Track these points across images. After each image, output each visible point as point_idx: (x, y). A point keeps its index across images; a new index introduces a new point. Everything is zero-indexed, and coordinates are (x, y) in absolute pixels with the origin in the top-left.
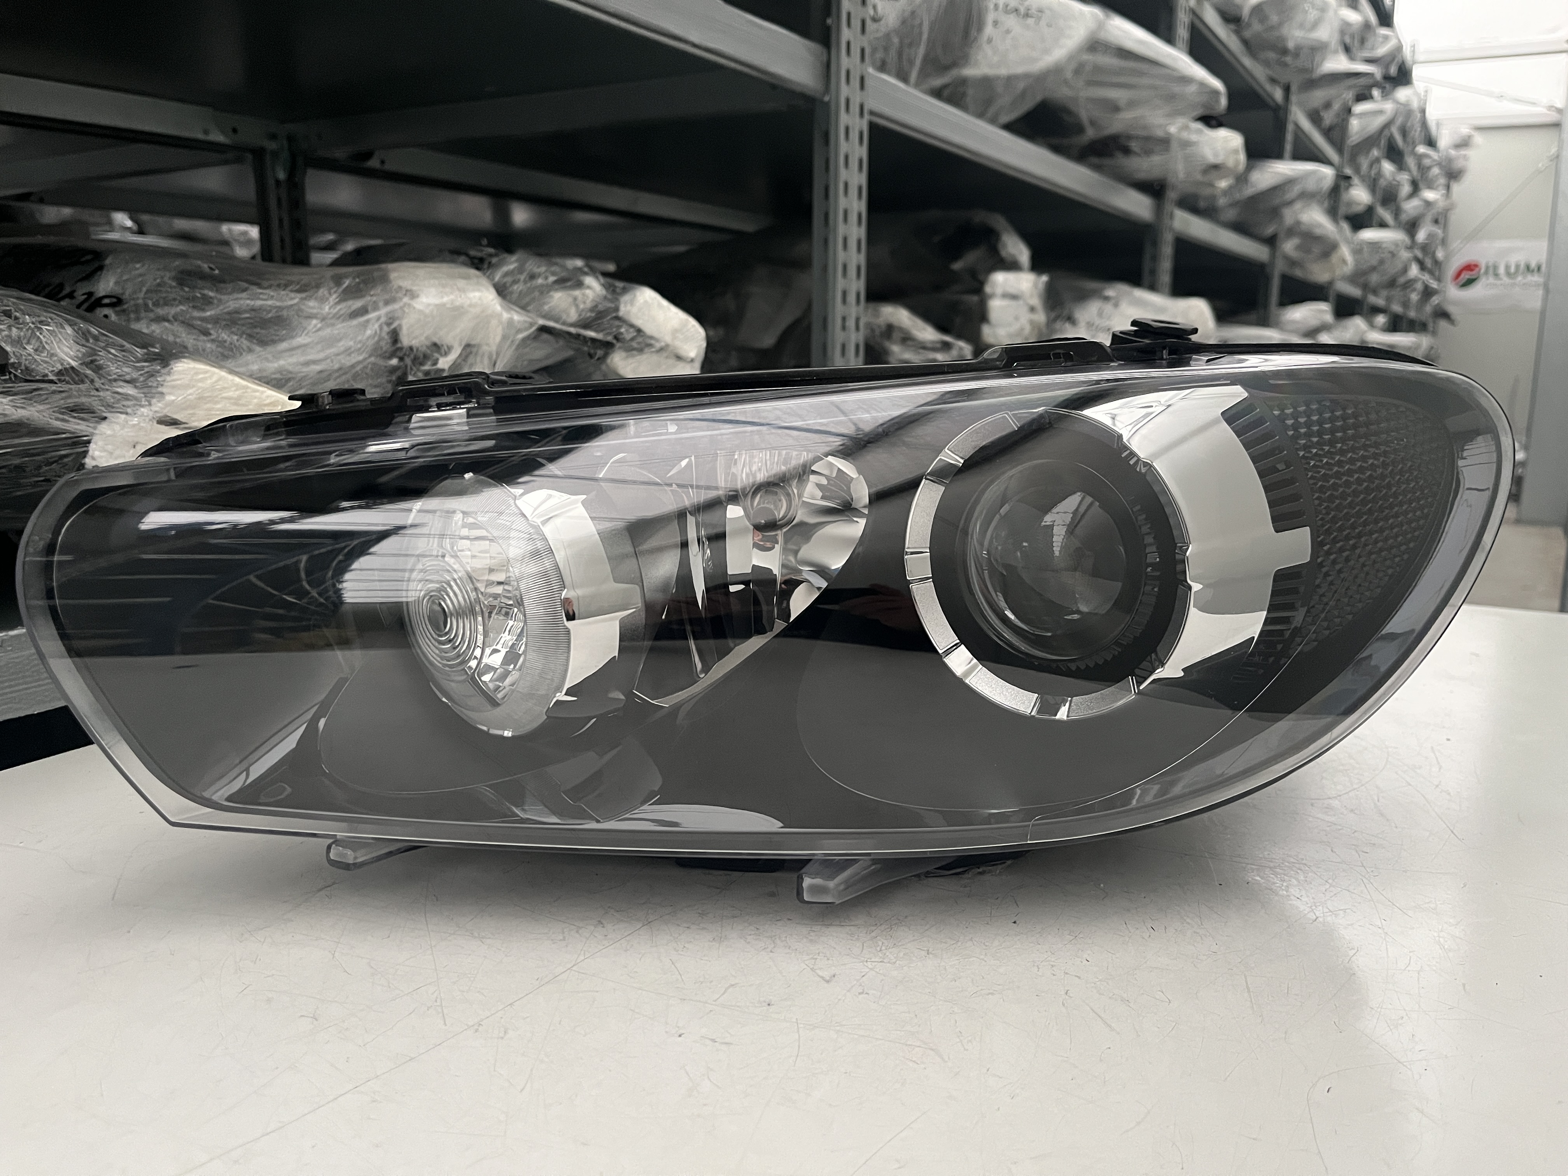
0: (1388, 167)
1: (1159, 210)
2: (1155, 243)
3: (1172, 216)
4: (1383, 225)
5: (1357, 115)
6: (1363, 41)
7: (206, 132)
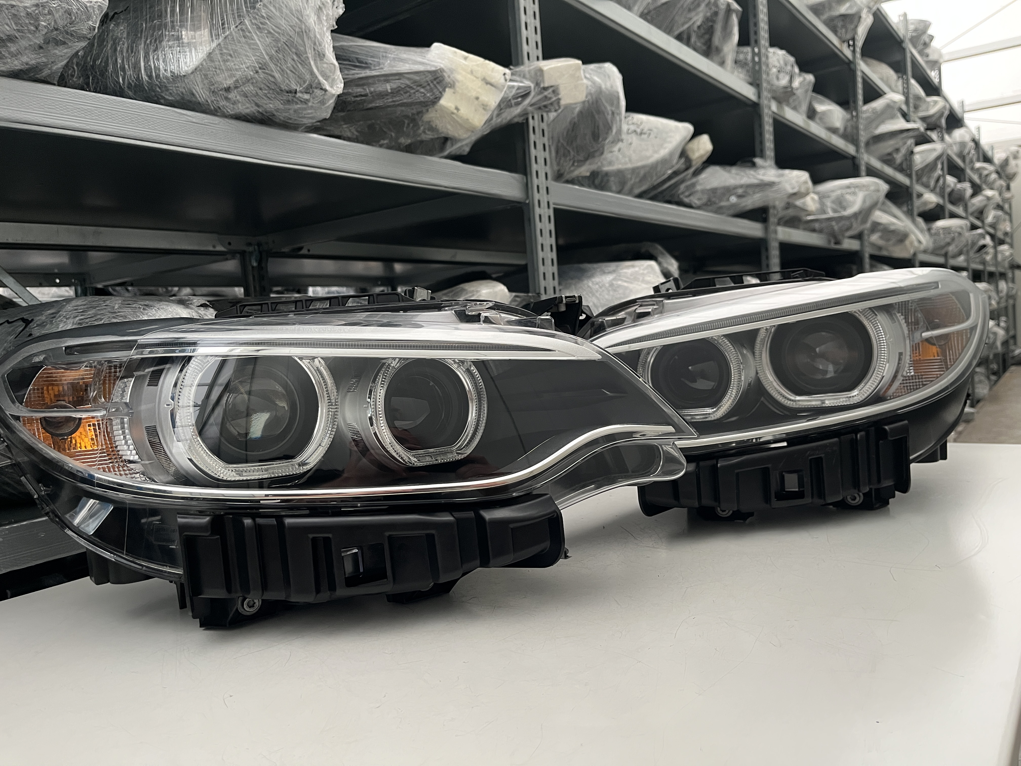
0: (951, 180)
1: (766, 229)
2: (767, 249)
3: (776, 232)
4: (953, 216)
5: (918, 153)
6: (916, 107)
7: (214, 247)
